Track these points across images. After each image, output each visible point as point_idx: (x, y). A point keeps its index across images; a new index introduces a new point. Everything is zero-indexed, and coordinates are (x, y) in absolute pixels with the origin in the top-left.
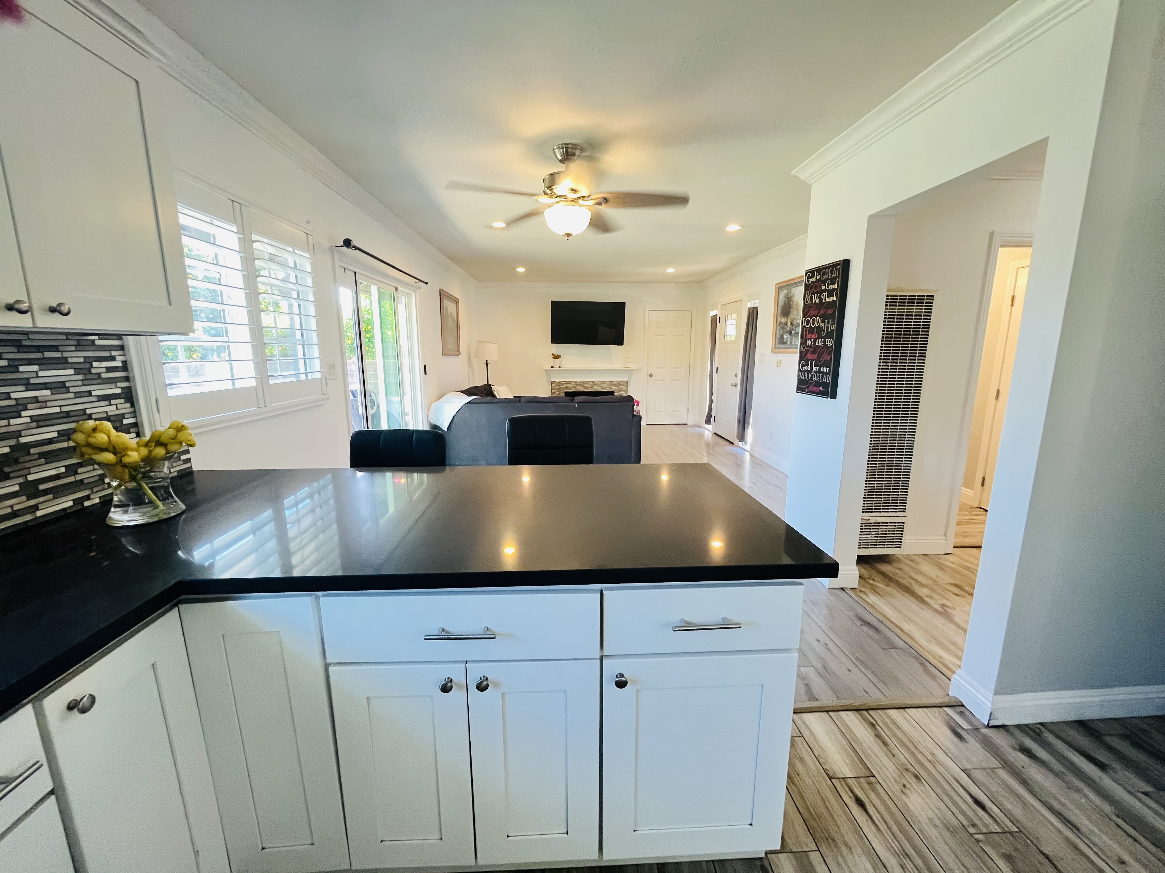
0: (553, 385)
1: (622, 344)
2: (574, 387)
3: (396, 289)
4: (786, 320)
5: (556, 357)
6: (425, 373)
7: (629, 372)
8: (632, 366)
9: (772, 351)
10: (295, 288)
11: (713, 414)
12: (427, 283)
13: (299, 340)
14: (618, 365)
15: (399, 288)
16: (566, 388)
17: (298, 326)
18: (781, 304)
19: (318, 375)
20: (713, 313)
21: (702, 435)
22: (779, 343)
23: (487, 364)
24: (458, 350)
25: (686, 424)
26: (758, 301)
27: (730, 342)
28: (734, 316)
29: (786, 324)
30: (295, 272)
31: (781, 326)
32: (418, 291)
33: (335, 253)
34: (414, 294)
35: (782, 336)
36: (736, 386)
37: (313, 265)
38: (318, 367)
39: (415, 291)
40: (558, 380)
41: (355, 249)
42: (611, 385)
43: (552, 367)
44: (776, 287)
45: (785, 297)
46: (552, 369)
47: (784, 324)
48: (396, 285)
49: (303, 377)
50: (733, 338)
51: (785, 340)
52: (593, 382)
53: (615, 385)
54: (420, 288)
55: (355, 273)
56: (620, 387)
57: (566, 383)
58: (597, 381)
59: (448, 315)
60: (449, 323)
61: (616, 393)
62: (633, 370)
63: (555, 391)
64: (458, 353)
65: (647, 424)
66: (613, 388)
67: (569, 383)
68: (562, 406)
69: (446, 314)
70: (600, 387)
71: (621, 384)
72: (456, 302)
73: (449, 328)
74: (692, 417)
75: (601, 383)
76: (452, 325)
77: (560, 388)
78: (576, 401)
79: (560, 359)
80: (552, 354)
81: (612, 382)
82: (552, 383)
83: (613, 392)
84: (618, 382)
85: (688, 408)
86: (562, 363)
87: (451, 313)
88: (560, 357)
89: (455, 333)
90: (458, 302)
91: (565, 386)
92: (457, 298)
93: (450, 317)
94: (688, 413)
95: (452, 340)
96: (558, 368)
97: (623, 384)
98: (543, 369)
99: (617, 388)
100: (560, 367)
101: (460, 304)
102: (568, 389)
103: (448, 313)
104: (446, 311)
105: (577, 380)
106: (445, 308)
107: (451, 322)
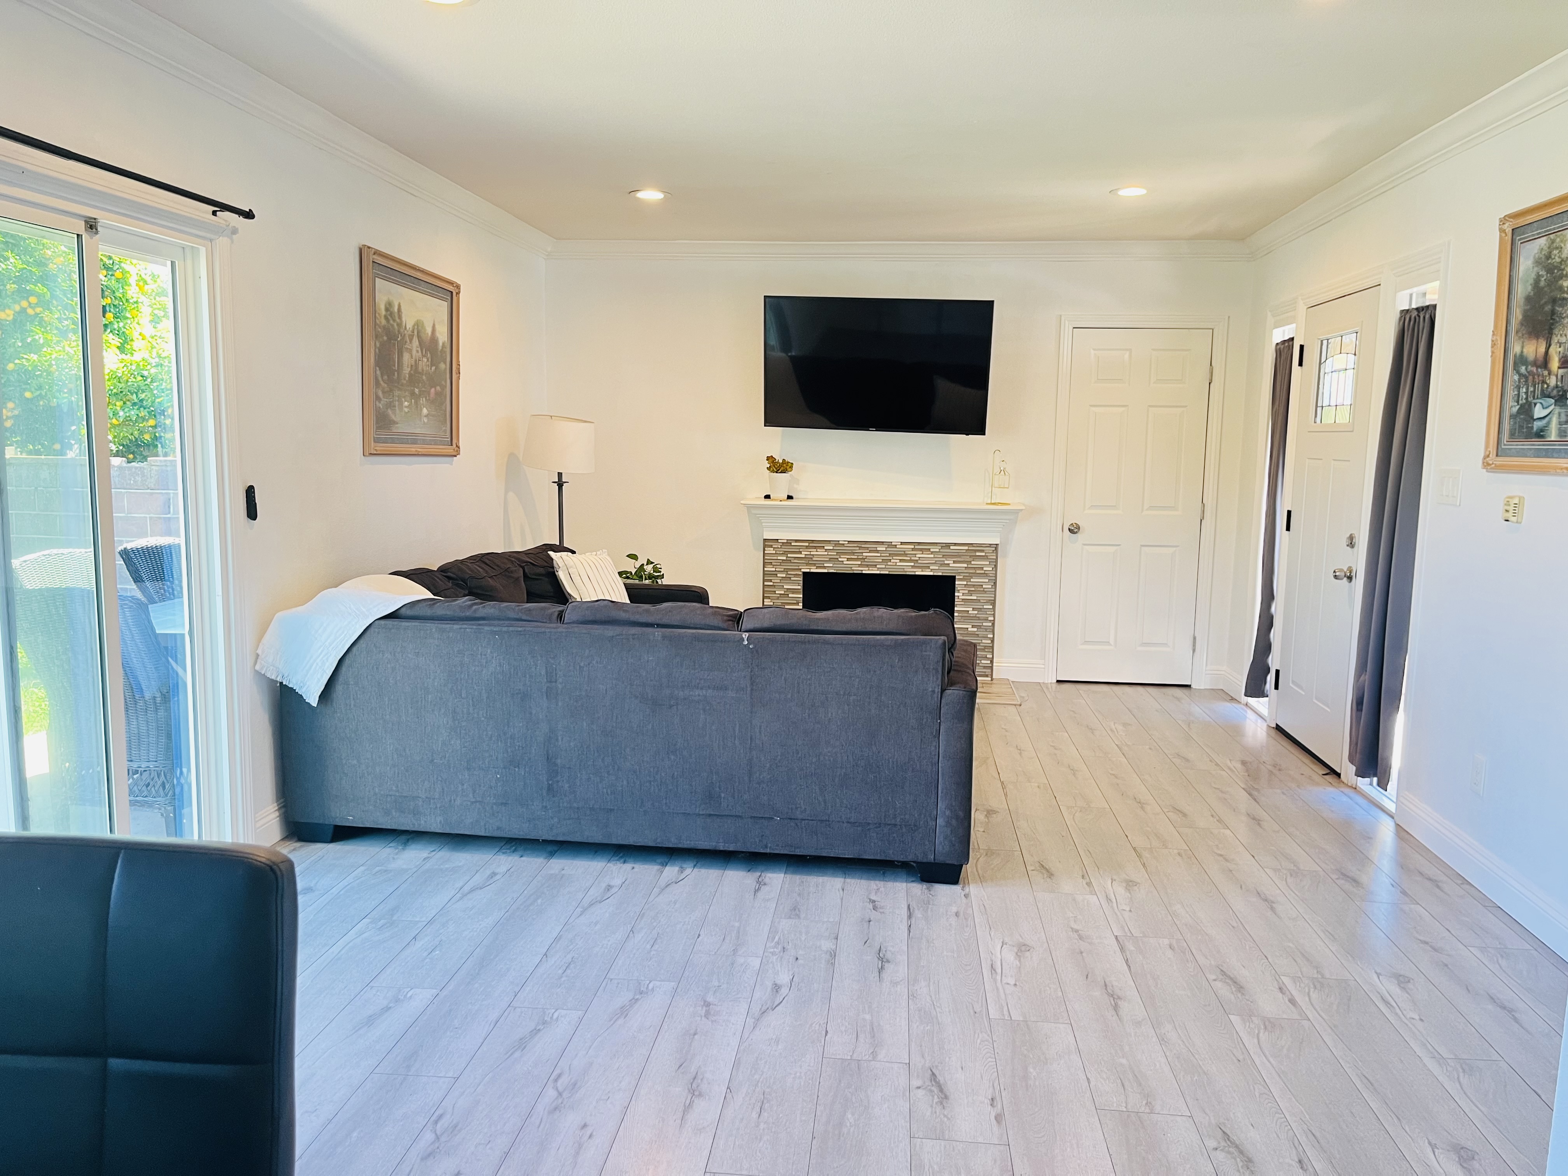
0: (769, 550)
1: (981, 431)
2: (831, 560)
3: (92, 225)
4: (1542, 349)
5: (779, 467)
6: (250, 515)
8: (1014, 499)
9: (1486, 465)
11: (1274, 661)
12: (249, 215)
14: (971, 496)
15: (103, 222)
16: (809, 560)
18: (1522, 290)
20: (1279, 335)
21: (1234, 731)
22: (1512, 435)
23: (560, 485)
24: (451, 440)
25: (1188, 686)
26: (1437, 284)
27: (1335, 429)
28: (1350, 340)
29: (1545, 363)
31: (1523, 369)
32: (222, 241)
34: (203, 250)
35: (1526, 410)
36: (1350, 578)
39: (211, 240)
40: (783, 536)
42: (946, 556)
43: (767, 497)
44: (1502, 231)
45: (1538, 262)
46: (768, 502)
47: (1535, 363)
48: (90, 213)
50: (1344, 417)
51: (1537, 425)
52: (890, 544)
53: (957, 557)
54: (229, 229)
56: (973, 563)
57: (807, 544)
58: (902, 543)
59: (399, 331)
60: (406, 357)
61: (960, 580)
62: (1016, 512)
63: (774, 569)
64: (450, 450)
65: (1058, 681)
66: (950, 567)
67: (815, 547)
68: (697, 638)
69: (393, 326)
70: (911, 561)
71: (978, 554)
72: (449, 294)
73: (406, 370)
74: (1206, 665)
75: (913, 549)
76: (424, 364)
77: (788, 561)
78: (747, 623)
79: (791, 475)
80: (768, 458)
81: (948, 545)
82: (765, 546)
83: (952, 579)
84: (966, 548)
85: (1195, 638)
86: (795, 486)
87: (418, 325)
88: (791, 467)
89: (438, 388)
90: (458, 293)
91: (804, 556)
92: (451, 283)
93: (411, 338)
94: (1194, 651)
95: (421, 410)
96: (784, 500)
97: (983, 554)
98: (742, 502)
99: (966, 565)
100: (790, 497)
101: (465, 300)
102: (815, 564)
103: (400, 325)
104: (394, 320)
105: (843, 537)
106: (387, 310)
107: (414, 352)
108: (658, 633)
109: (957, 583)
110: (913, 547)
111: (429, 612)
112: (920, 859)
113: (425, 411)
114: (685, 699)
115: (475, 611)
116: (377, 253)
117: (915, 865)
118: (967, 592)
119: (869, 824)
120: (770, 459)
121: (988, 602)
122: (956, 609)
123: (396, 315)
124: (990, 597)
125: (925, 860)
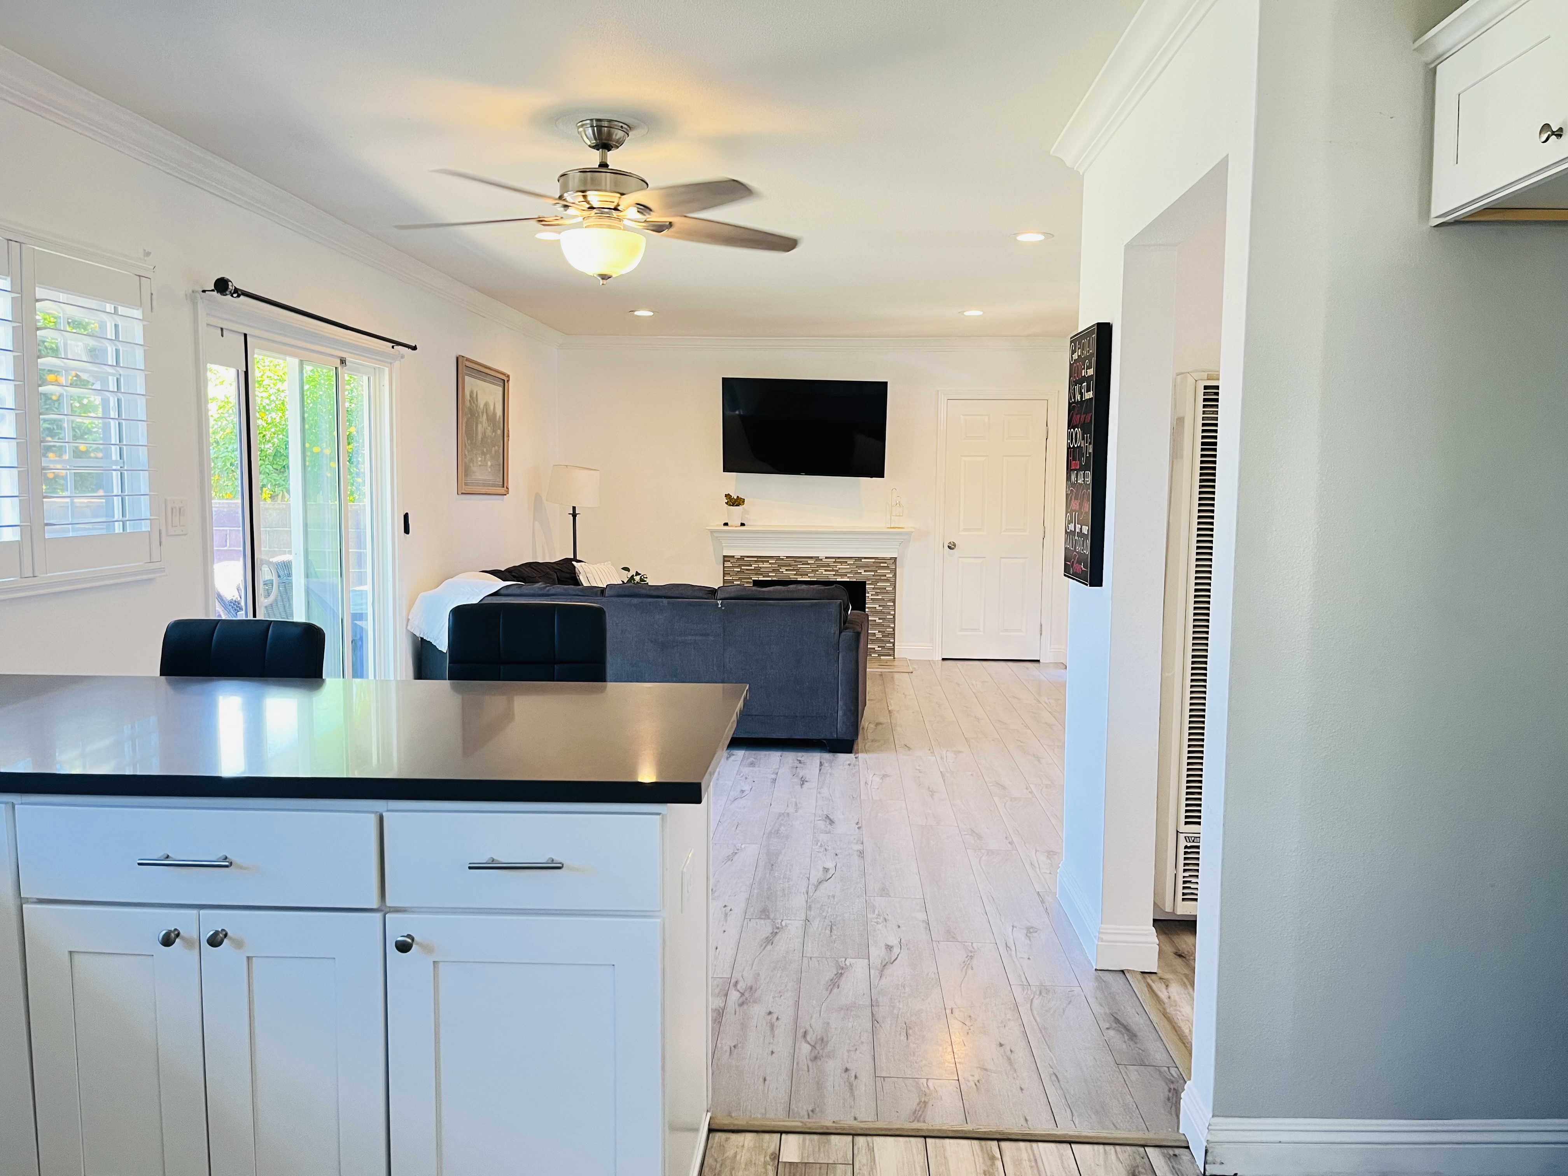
0: (728, 564)
1: (881, 474)
2: (774, 571)
3: (343, 361)
5: (734, 502)
6: (407, 531)
7: (904, 537)
8: (908, 524)
10: (114, 372)
12: (415, 348)
13: (115, 463)
14: (876, 522)
15: (348, 359)
16: (757, 571)
17: (114, 439)
19: (145, 527)
23: (574, 515)
24: (504, 484)
25: (1038, 661)
30: (115, 345)
32: (397, 363)
33: (200, 305)
34: (387, 370)
37: (147, 332)
38: (145, 513)
39: (391, 364)
40: (738, 554)
41: (239, 296)
42: (859, 567)
43: (726, 524)
46: (726, 528)
48: (343, 355)
49: (118, 528)
53: (866, 567)
54: (403, 357)
55: (245, 335)
56: (878, 571)
57: (756, 559)
58: (826, 558)
59: (476, 410)
60: (480, 426)
61: (869, 584)
62: (910, 533)
63: (731, 578)
64: (503, 491)
65: (944, 659)
66: (864, 574)
67: (763, 562)
68: (690, 604)
69: (473, 407)
70: (833, 570)
71: (882, 565)
72: (502, 381)
73: (480, 436)
74: (1050, 646)
75: (834, 562)
76: (489, 432)
77: (742, 572)
78: (720, 595)
79: (743, 508)
80: (726, 495)
81: (860, 559)
82: (724, 561)
83: (863, 584)
84: (873, 560)
85: (1041, 625)
86: (746, 516)
87: (486, 405)
88: (744, 502)
89: (496, 447)
90: (508, 381)
91: (753, 568)
92: (504, 374)
93: (483, 413)
94: (1041, 634)
95: (487, 463)
96: (738, 526)
97: (886, 565)
98: (707, 528)
99: (873, 573)
100: (743, 525)
101: (512, 385)
102: (761, 574)
103: (477, 406)
104: (474, 403)
105: (782, 554)
106: (471, 396)
107: (484, 423)
108: (665, 601)
109: (867, 586)
110: (834, 560)
111: (518, 592)
112: (829, 737)
113: (489, 464)
114: (682, 642)
115: (548, 590)
116: (468, 360)
117: (825, 741)
118: (874, 593)
119: (797, 716)
120: (728, 496)
121: (889, 601)
122: (867, 606)
123: (475, 399)
124: (891, 596)
125: (831, 738)
